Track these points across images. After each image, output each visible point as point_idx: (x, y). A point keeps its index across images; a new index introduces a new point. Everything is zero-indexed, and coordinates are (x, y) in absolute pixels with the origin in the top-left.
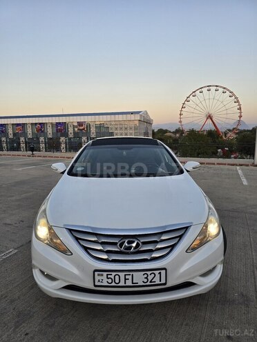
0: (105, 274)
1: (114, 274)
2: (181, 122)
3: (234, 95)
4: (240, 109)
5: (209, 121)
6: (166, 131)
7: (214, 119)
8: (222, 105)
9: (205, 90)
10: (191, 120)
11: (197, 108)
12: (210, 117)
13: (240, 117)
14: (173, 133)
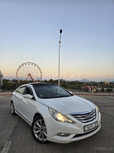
0: (87, 126)
1: (89, 126)
2: (17, 76)
3: (39, 67)
4: (41, 73)
5: (30, 77)
6: (8, 80)
7: (31, 76)
8: (34, 71)
9: (27, 64)
10: (22, 76)
11: (24, 71)
12: (30, 75)
13: (41, 76)
14: (12, 81)
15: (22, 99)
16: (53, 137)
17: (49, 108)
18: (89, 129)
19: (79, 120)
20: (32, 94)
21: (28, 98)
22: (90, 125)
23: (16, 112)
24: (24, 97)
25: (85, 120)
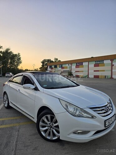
0: (107, 121)
15: (19, 90)
16: (68, 135)
17: (61, 100)
18: (109, 124)
19: (99, 114)
20: (33, 83)
21: (29, 88)
22: (110, 119)
23: (11, 105)
24: (24, 88)
25: (104, 113)
